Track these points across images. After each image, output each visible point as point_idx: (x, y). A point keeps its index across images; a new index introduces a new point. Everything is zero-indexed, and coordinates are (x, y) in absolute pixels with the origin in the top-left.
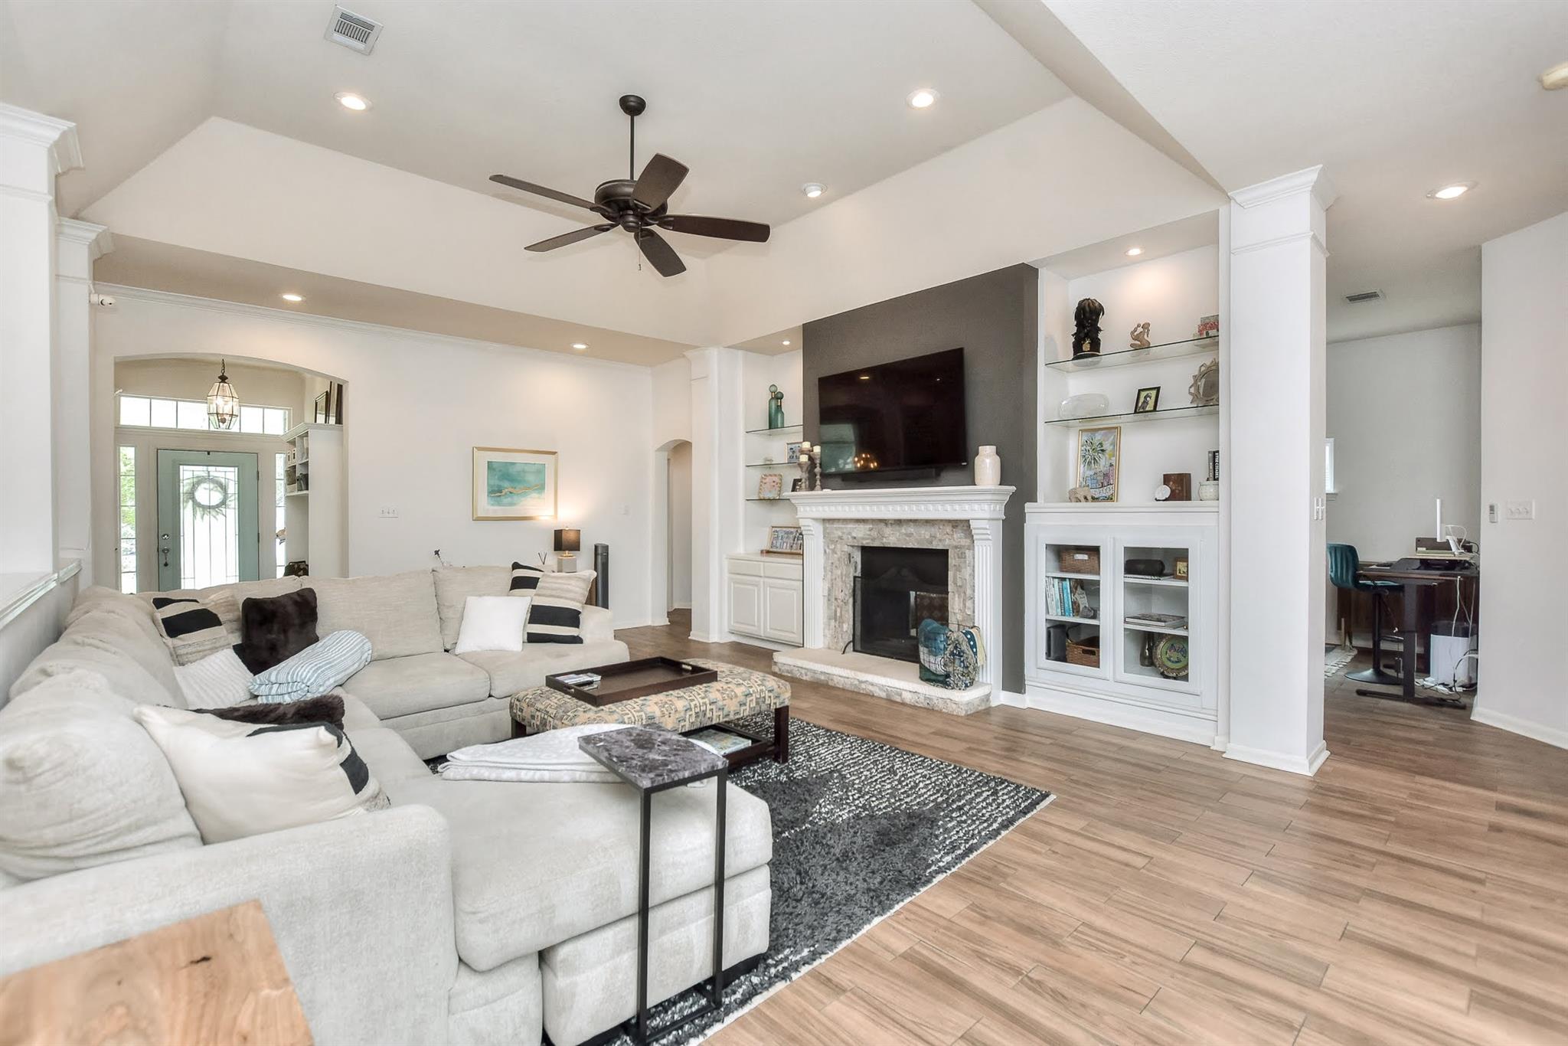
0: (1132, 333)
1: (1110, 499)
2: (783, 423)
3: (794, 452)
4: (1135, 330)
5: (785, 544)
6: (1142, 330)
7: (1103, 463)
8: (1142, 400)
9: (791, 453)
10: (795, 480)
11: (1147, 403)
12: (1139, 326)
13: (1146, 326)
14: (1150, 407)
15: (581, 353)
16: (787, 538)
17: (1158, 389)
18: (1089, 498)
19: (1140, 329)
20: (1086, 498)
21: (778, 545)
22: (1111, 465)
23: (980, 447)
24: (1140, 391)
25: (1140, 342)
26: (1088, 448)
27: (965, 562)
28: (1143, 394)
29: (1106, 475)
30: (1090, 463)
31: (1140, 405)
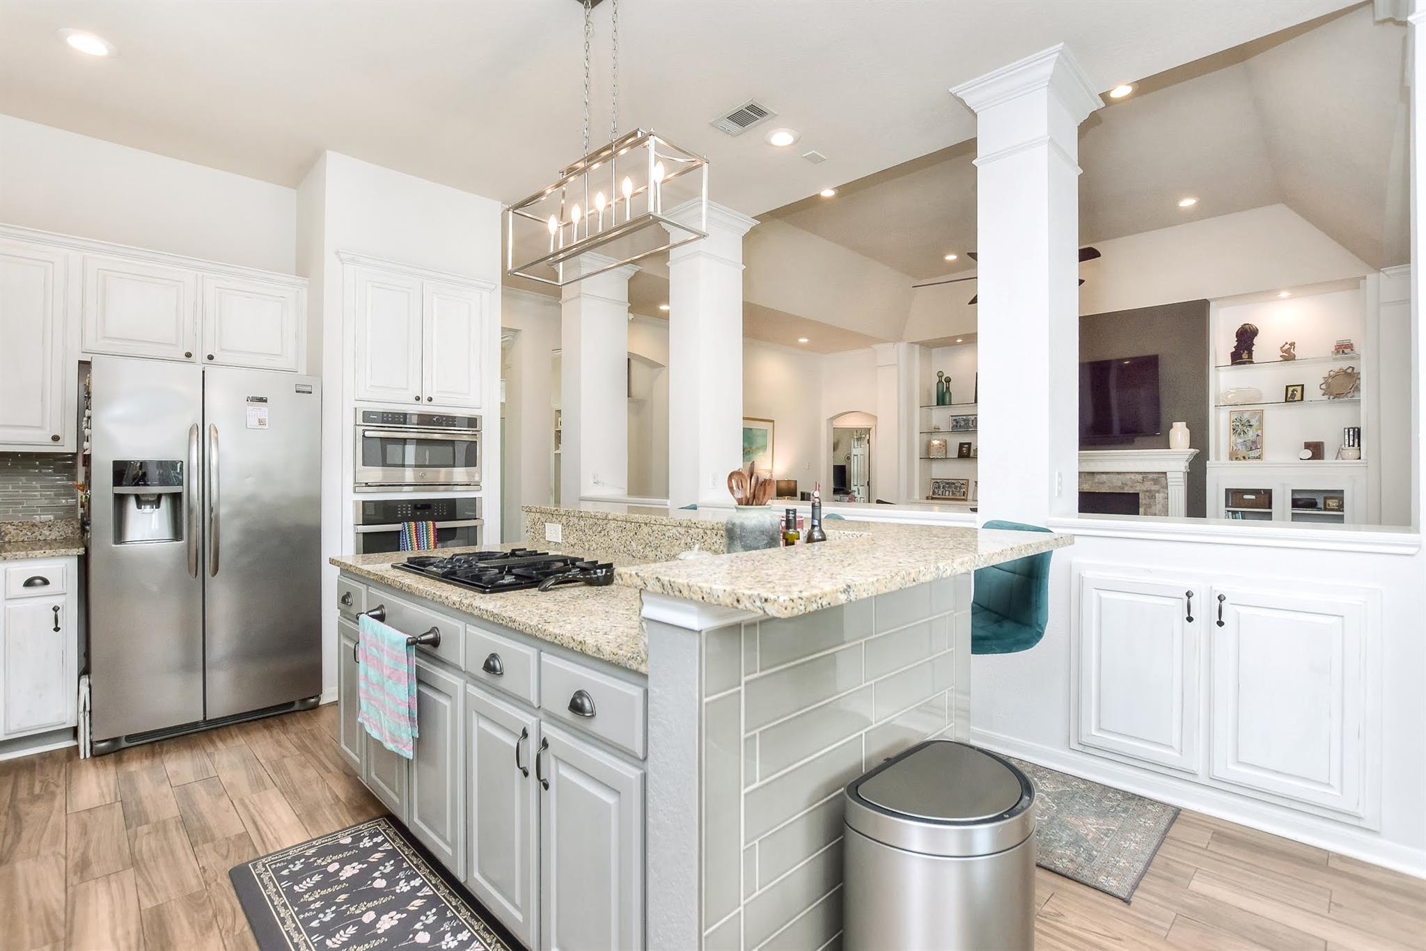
0: (1281, 348)
1: (1259, 458)
2: (950, 400)
3: (957, 422)
4: (1284, 346)
5: (947, 492)
6: (1289, 346)
7: (1251, 434)
8: (1290, 393)
9: (955, 423)
10: (960, 443)
11: (1293, 395)
12: (1286, 343)
13: (1293, 344)
14: (1298, 396)
15: (803, 347)
16: (949, 487)
17: (1303, 386)
18: (1247, 457)
19: (1287, 346)
20: (1244, 458)
21: (940, 493)
22: (1258, 435)
23: (1174, 423)
24: (1287, 387)
25: (1288, 356)
26: (1239, 424)
27: (1155, 501)
28: (1290, 389)
29: (1254, 442)
30: (1240, 434)
31: (1289, 396)
